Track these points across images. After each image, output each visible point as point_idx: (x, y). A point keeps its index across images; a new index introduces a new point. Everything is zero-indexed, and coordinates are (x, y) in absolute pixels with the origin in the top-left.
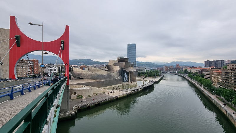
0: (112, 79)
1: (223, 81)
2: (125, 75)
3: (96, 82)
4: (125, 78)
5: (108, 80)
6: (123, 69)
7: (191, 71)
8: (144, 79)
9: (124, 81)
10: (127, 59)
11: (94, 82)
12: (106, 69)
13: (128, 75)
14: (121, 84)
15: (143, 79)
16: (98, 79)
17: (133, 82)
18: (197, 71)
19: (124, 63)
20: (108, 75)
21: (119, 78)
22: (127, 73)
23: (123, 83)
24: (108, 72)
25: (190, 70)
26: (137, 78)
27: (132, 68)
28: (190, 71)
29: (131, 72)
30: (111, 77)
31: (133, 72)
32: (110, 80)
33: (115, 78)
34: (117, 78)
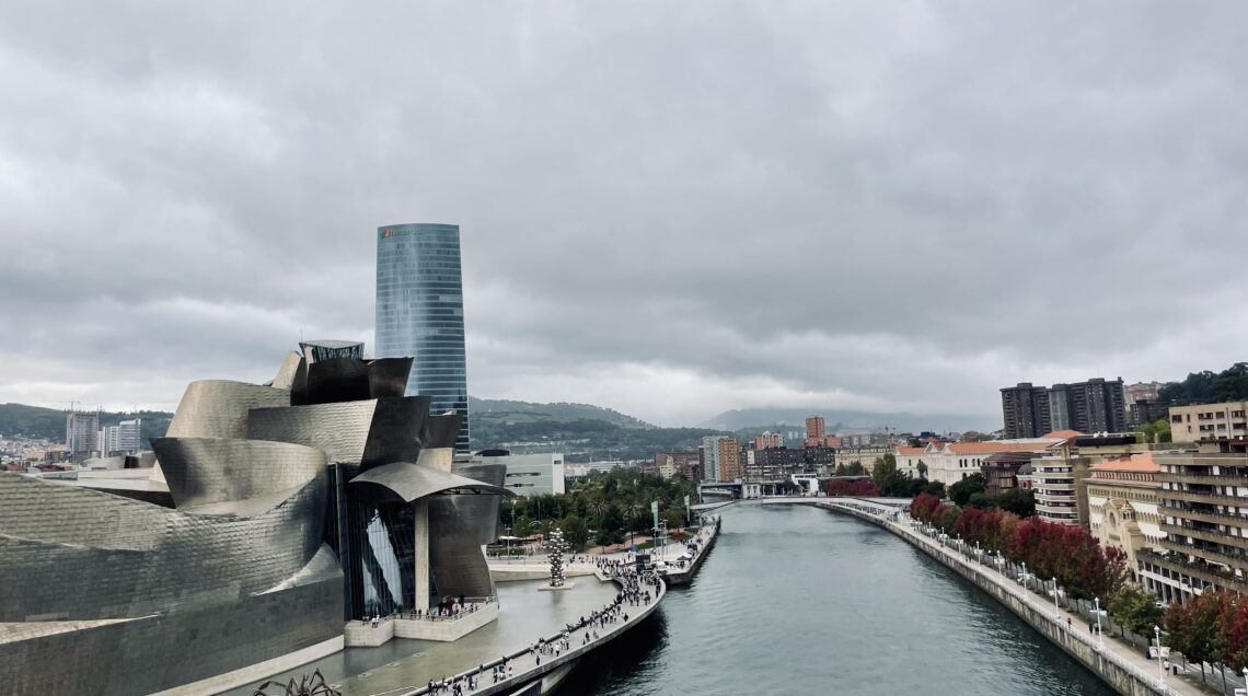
0: (232, 593)
1: (1181, 540)
2: (378, 535)
4: (378, 573)
5: (172, 606)
6: (348, 470)
7: (922, 468)
8: (566, 568)
9: (357, 609)
10: (399, 367)
12: (153, 478)
13: (402, 545)
14: (336, 644)
15: (556, 563)
16: (37, 607)
18: (972, 469)
19: (362, 413)
20: (172, 549)
21: (306, 571)
22: (400, 517)
23: (355, 627)
24: (175, 517)
25: (915, 463)
26: (496, 566)
27: (443, 457)
28: (916, 475)
29: (435, 505)
30: (209, 568)
31: (453, 498)
32: (198, 615)
33: (258, 576)
34: (290, 575)
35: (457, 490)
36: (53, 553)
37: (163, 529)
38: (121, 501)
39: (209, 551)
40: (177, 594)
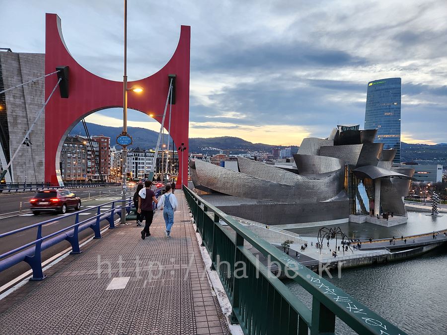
0: (314, 200)
2: (361, 189)
3: (260, 206)
4: (361, 201)
5: (298, 202)
6: (352, 167)
9: (354, 212)
10: (371, 133)
11: (256, 206)
12: (293, 165)
13: (371, 192)
14: (346, 220)
16: (266, 196)
17: (390, 216)
19: (358, 148)
20: (298, 186)
21: (337, 197)
23: (352, 216)
24: (299, 177)
27: (387, 164)
29: (385, 180)
30: (308, 192)
31: (391, 179)
32: (305, 205)
33: (322, 196)
34: (332, 198)
35: (393, 176)
36: (269, 184)
37: (295, 180)
38: (285, 171)
39: (308, 188)
40: (299, 199)
